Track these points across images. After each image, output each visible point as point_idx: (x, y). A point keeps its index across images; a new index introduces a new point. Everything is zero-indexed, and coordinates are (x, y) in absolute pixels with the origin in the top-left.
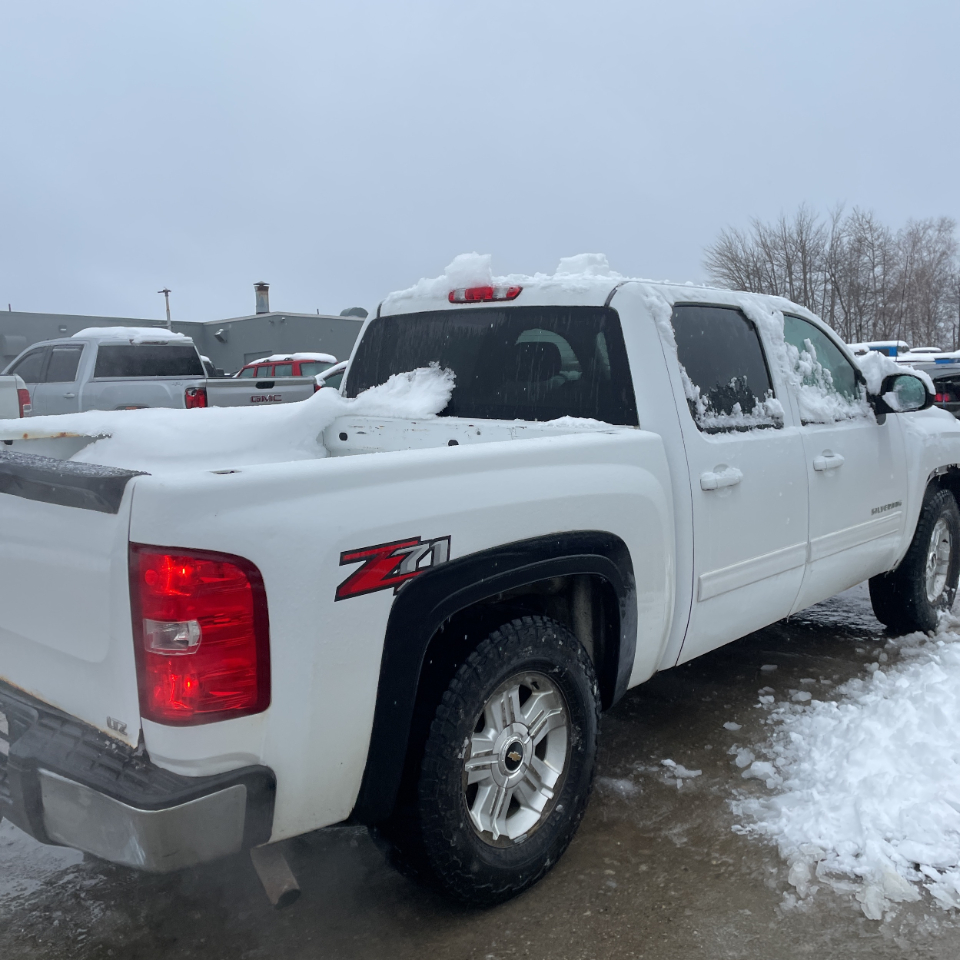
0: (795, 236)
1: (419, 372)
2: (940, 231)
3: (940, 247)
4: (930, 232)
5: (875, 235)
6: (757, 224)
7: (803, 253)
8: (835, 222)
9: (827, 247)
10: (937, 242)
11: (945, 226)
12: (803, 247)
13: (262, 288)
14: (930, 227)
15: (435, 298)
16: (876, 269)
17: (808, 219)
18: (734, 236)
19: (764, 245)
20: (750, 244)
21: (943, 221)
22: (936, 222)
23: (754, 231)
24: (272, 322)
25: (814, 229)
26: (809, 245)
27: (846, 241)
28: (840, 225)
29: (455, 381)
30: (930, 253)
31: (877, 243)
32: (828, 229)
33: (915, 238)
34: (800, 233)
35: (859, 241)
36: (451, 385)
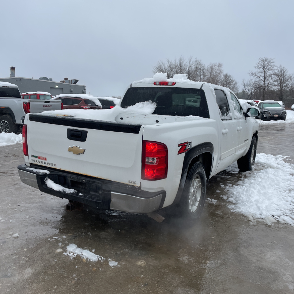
0: (179, 65)
1: (146, 102)
2: (218, 67)
3: (218, 72)
4: (216, 67)
5: (201, 66)
6: (168, 61)
7: (181, 70)
8: (190, 62)
9: (188, 69)
10: (217, 70)
11: (220, 65)
12: (181, 68)
13: (13, 69)
14: (216, 65)
15: (149, 83)
16: (201, 76)
17: (182, 60)
18: (162, 64)
19: (170, 67)
20: (166, 66)
21: (219, 64)
22: (217, 64)
23: (167, 62)
24: (16, 80)
25: (184, 63)
26: (183, 68)
27: (193, 68)
28: (191, 63)
29: (156, 105)
30: (216, 73)
31: (201, 69)
32: (188, 63)
33: (212, 68)
34: (180, 64)
35: (197, 68)
36: (155, 106)
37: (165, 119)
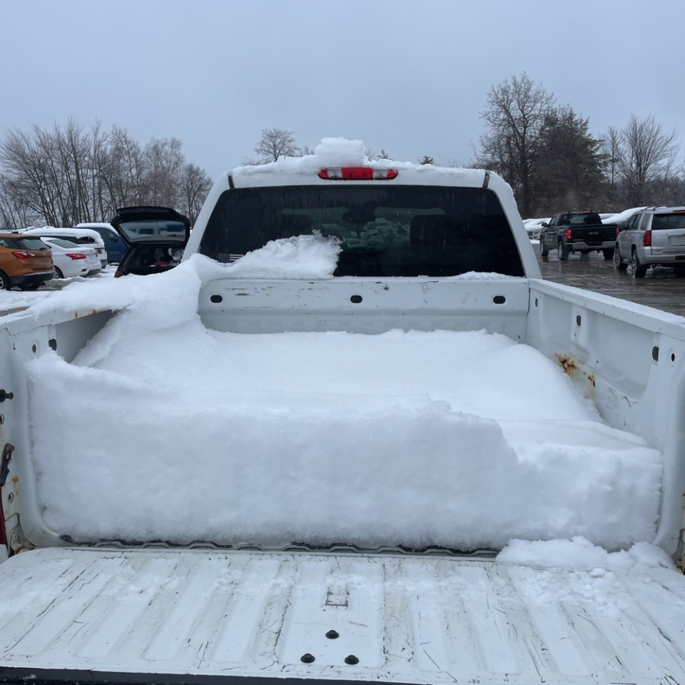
0: (67, 141)
2: (172, 147)
3: (174, 159)
4: (167, 148)
5: (130, 146)
6: (37, 129)
7: (74, 154)
8: (96, 134)
9: (92, 151)
10: (171, 155)
11: (175, 144)
12: (74, 149)
14: (165, 144)
16: (132, 170)
17: (75, 130)
18: (20, 137)
19: (45, 147)
20: (33, 144)
21: (174, 141)
22: (169, 141)
23: (35, 134)
25: (80, 139)
26: (79, 149)
27: (108, 148)
28: (100, 136)
29: (341, 245)
30: (167, 162)
31: (131, 152)
32: (91, 137)
33: (156, 151)
34: (71, 139)
35: (118, 149)
37: (386, 289)
